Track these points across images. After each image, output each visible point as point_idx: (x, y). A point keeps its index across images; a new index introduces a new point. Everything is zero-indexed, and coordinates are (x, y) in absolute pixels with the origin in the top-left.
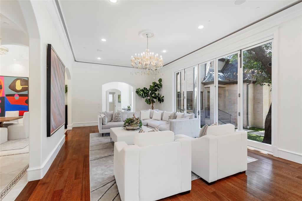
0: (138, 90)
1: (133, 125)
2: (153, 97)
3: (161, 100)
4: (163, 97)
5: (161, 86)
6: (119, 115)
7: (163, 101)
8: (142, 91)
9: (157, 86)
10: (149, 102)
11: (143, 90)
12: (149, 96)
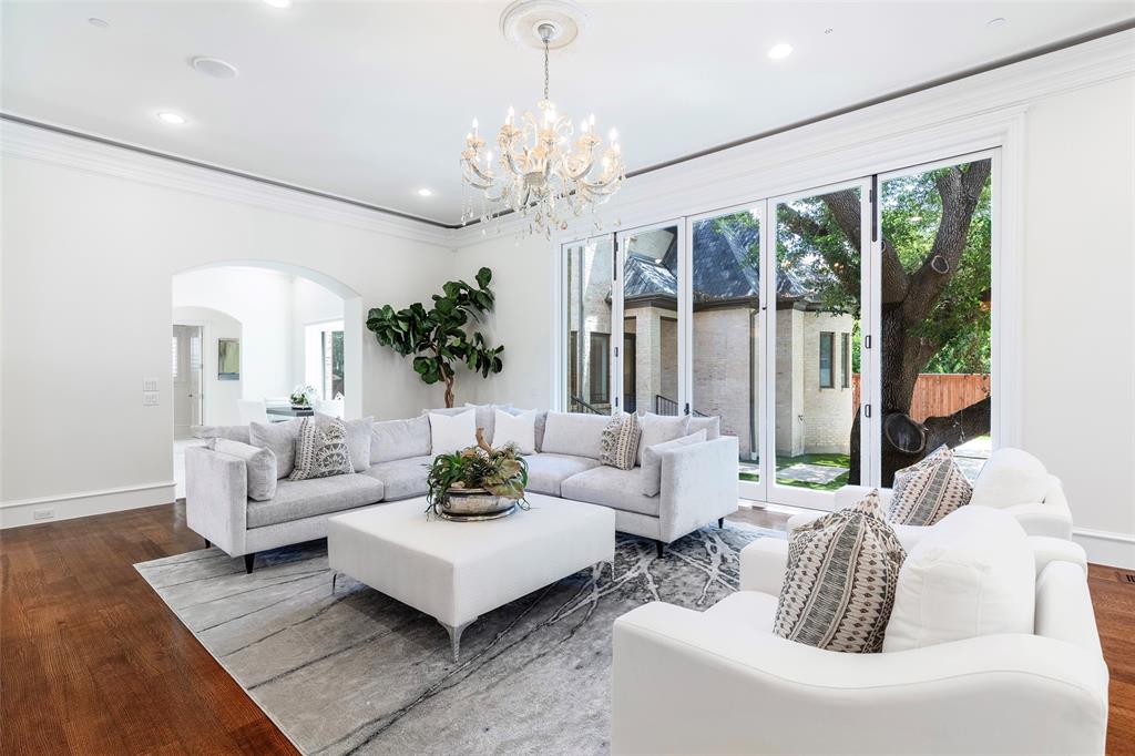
0: (375, 316)
1: (502, 489)
2: (453, 351)
3: (490, 363)
4: (501, 348)
5: (489, 299)
6: (336, 441)
7: (499, 366)
8: (403, 316)
9: (470, 299)
10: (432, 372)
11: (409, 315)
12: (431, 346)
